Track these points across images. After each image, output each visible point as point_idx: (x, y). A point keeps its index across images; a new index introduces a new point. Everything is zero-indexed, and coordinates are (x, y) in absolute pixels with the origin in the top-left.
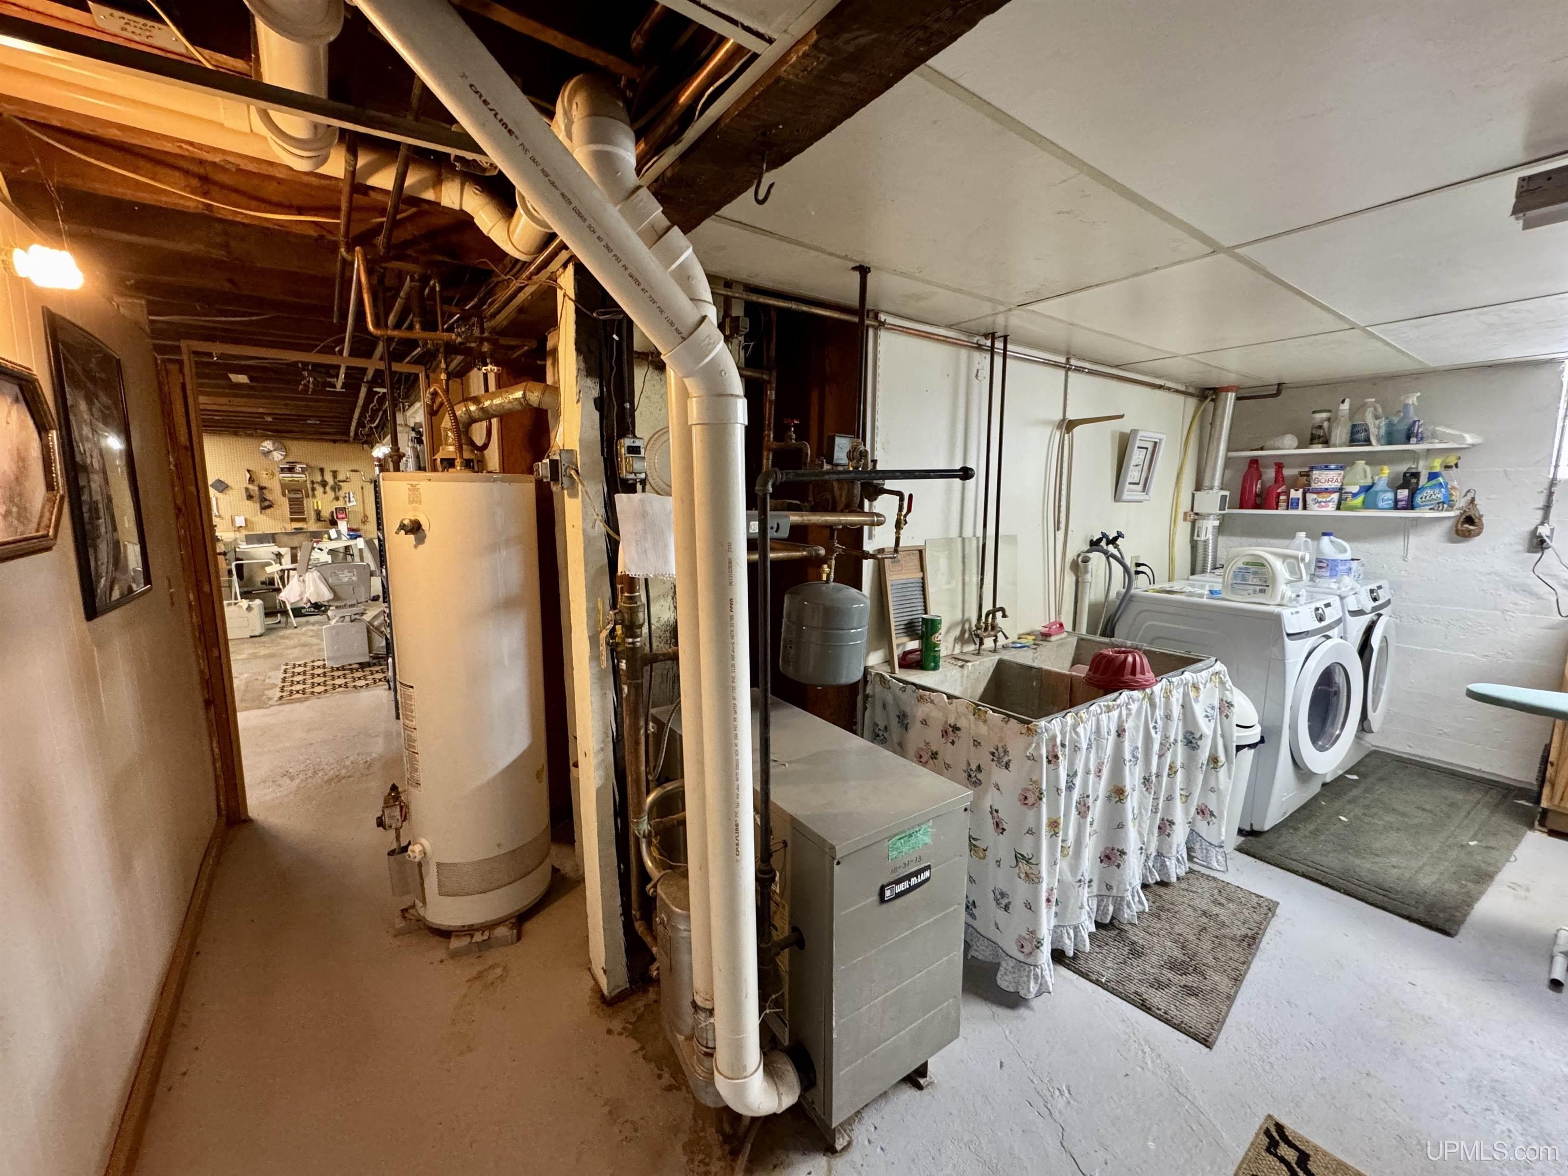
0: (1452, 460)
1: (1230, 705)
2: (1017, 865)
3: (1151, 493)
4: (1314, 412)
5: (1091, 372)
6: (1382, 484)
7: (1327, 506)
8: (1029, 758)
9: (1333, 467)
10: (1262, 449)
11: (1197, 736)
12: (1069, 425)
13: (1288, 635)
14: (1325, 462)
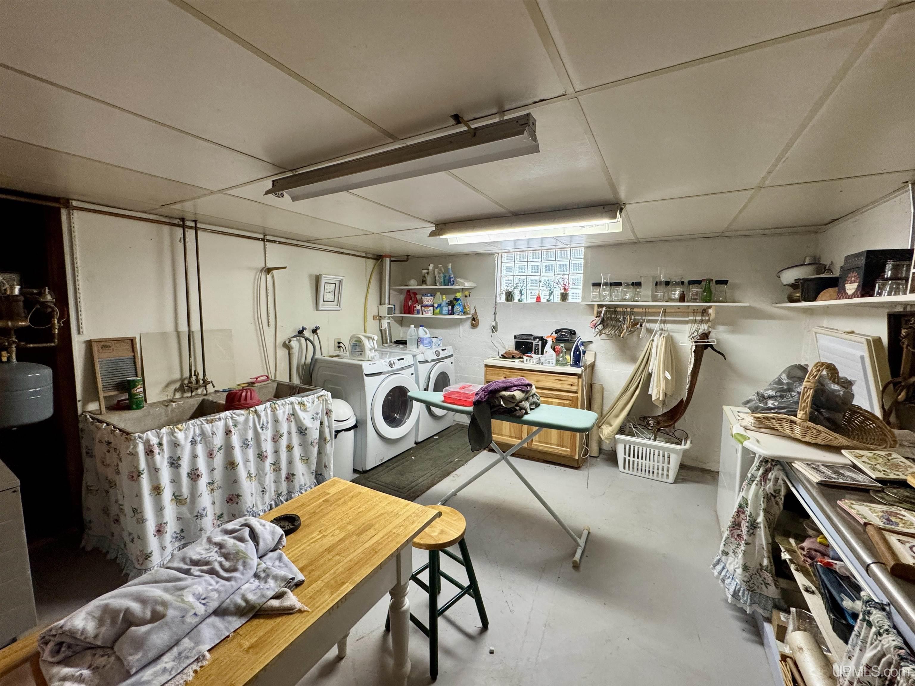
0: (467, 293)
1: (331, 411)
2: (135, 516)
3: (341, 306)
4: (423, 269)
5: (280, 243)
6: (444, 304)
7: (428, 313)
8: (129, 454)
9: (429, 295)
10: (407, 286)
11: (304, 428)
12: (269, 271)
13: (366, 375)
14: (426, 293)
